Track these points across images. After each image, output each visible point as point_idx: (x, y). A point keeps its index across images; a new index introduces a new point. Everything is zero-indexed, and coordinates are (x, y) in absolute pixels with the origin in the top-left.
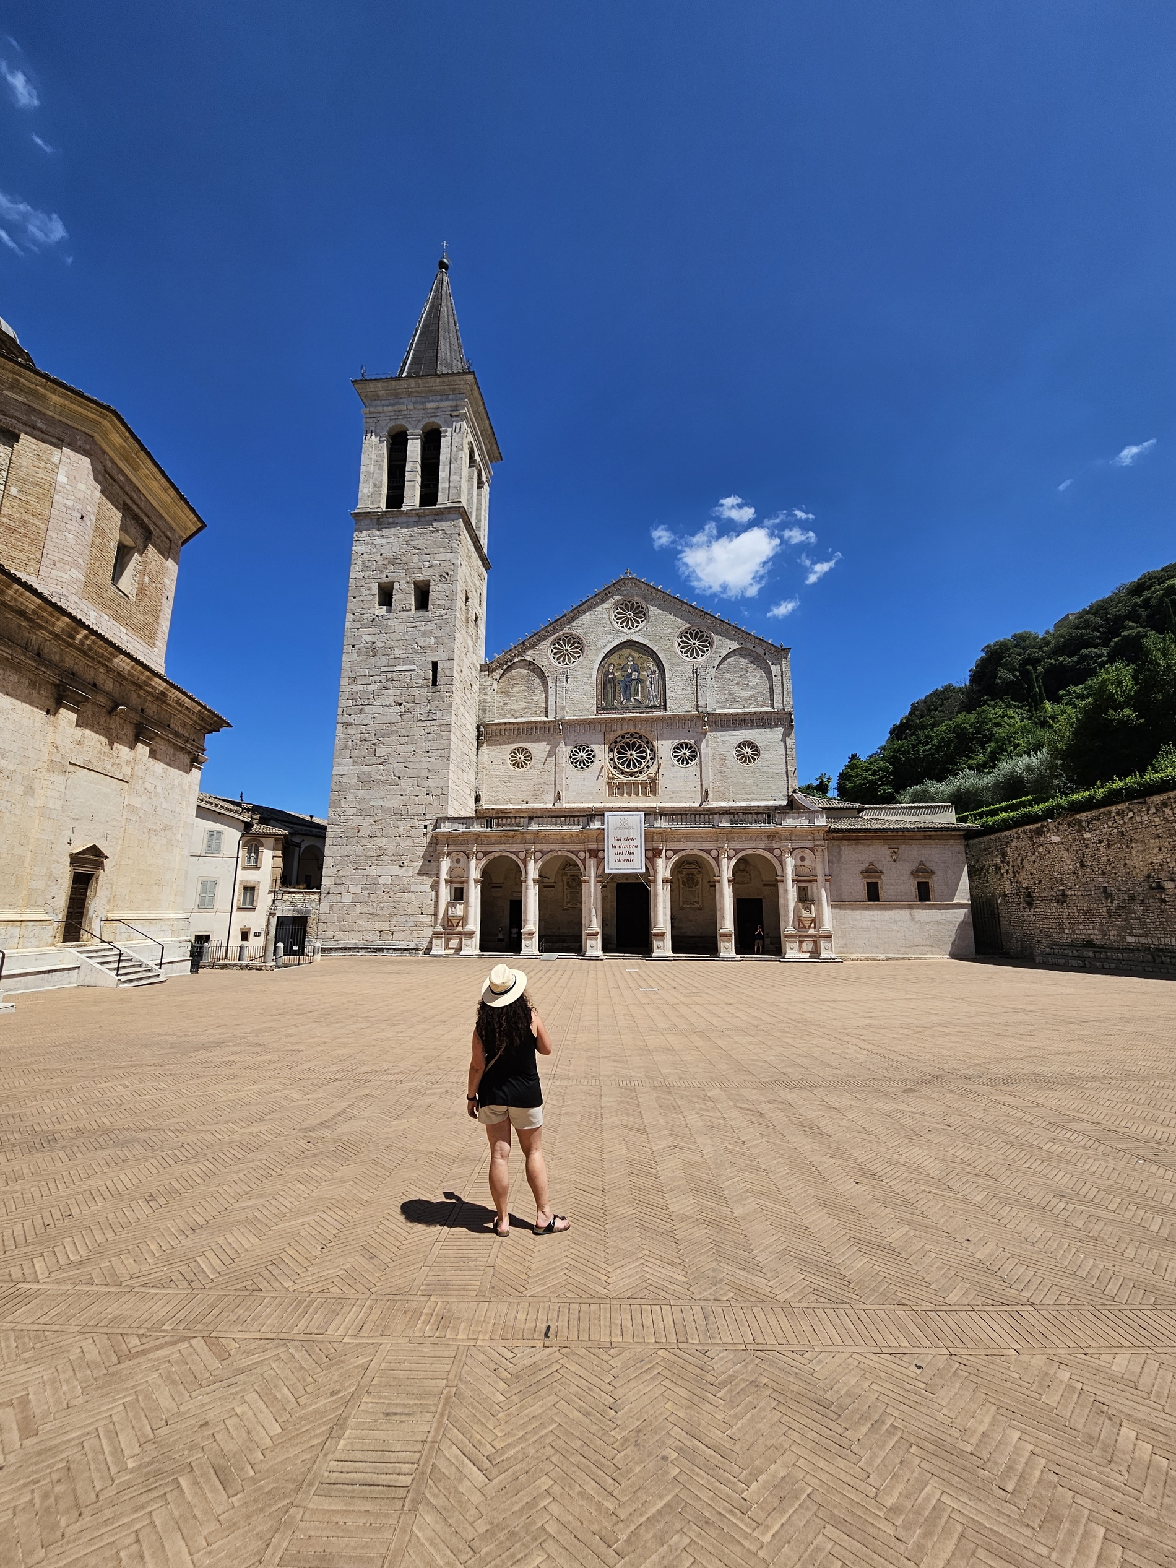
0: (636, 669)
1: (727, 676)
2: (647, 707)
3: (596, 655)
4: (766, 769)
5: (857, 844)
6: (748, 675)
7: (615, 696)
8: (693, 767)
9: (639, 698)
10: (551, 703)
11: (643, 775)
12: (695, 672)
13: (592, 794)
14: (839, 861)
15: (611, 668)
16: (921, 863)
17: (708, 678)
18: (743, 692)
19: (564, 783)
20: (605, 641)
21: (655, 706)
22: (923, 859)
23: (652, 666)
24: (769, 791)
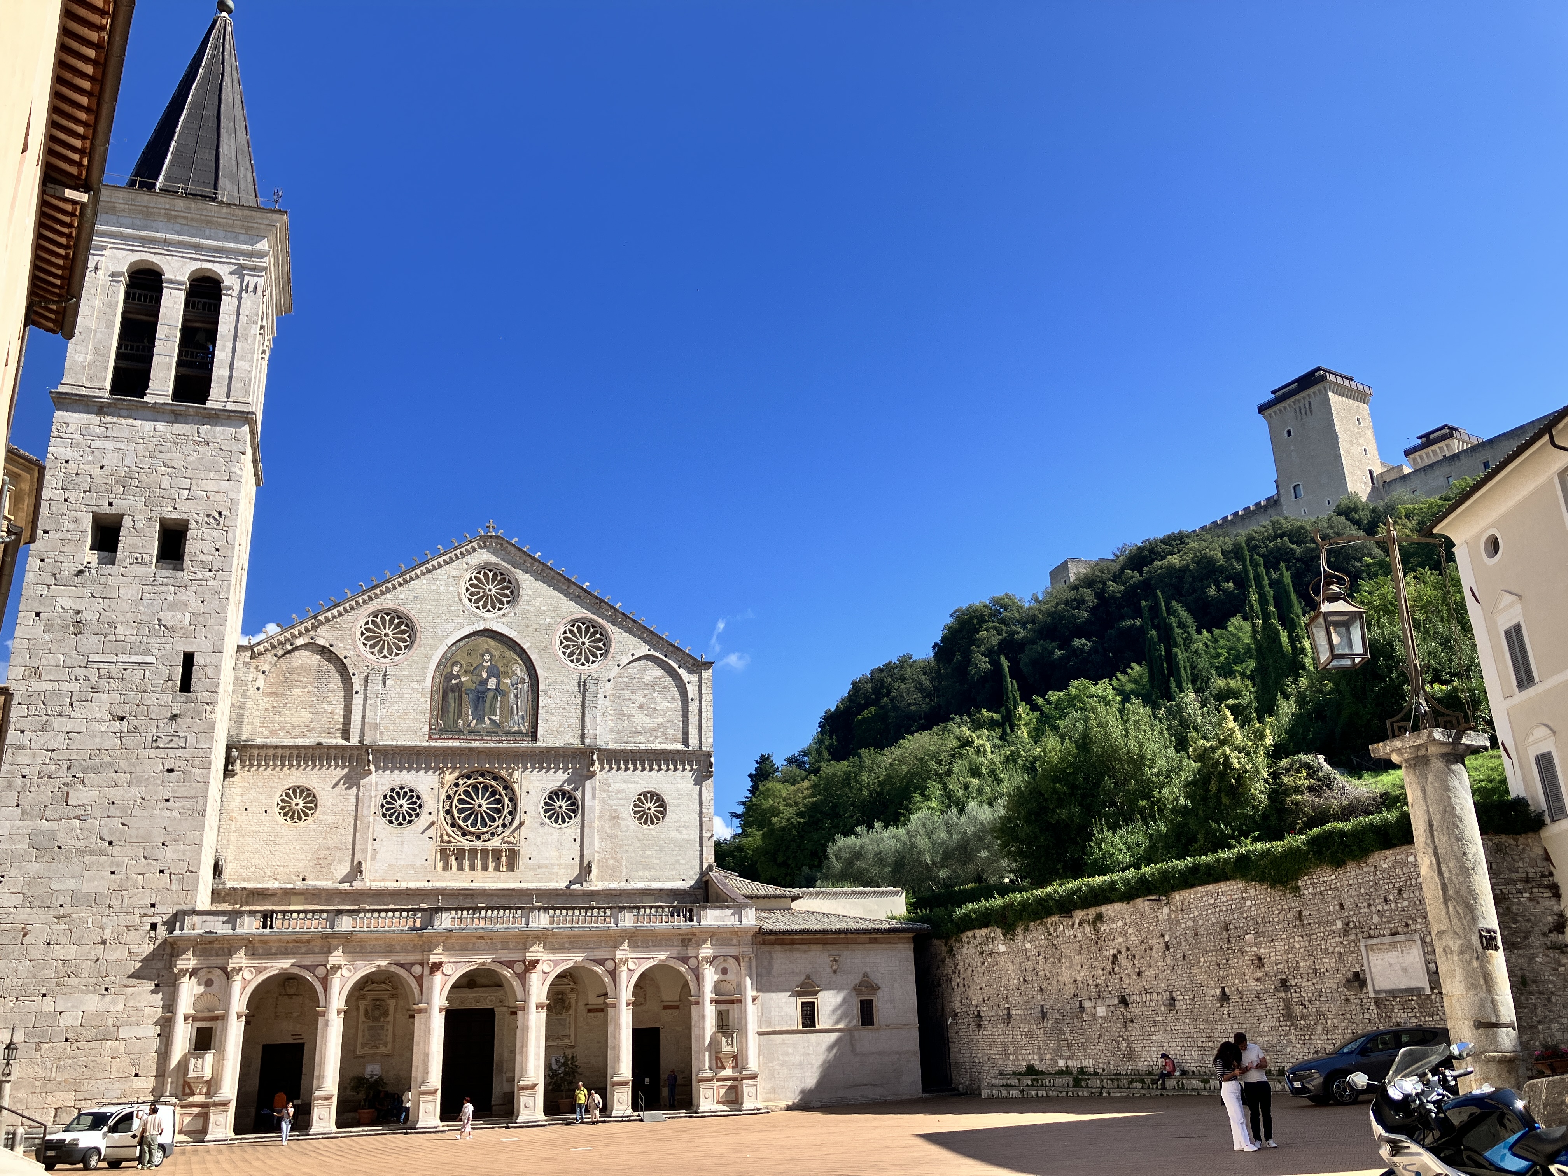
0: (493, 672)
1: (627, 694)
2: (508, 733)
3: (435, 647)
4: (674, 834)
5: (791, 951)
6: (656, 695)
7: (460, 712)
8: (571, 829)
9: (497, 718)
10: (356, 717)
11: (496, 838)
12: (583, 686)
13: (413, 866)
14: (769, 973)
15: (456, 669)
16: (866, 975)
17: (601, 696)
18: (647, 720)
19: (370, 847)
20: (449, 627)
21: (520, 733)
22: (868, 969)
23: (519, 671)
24: (677, 866)
